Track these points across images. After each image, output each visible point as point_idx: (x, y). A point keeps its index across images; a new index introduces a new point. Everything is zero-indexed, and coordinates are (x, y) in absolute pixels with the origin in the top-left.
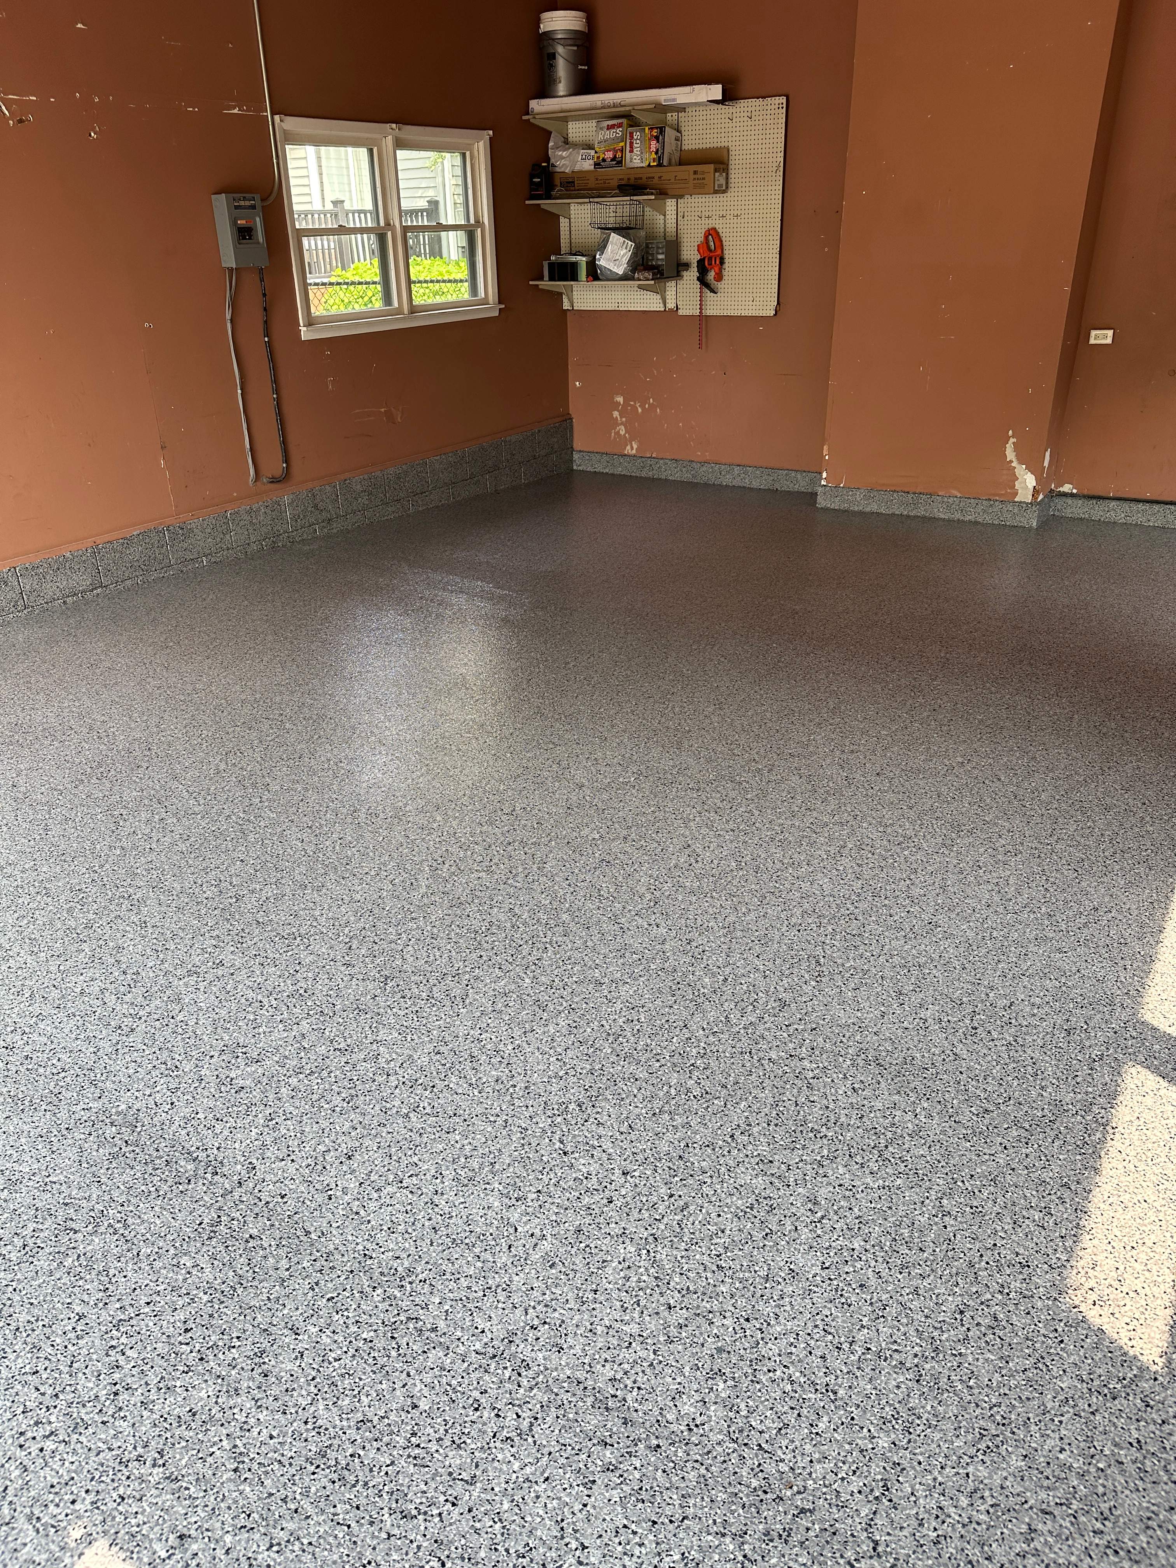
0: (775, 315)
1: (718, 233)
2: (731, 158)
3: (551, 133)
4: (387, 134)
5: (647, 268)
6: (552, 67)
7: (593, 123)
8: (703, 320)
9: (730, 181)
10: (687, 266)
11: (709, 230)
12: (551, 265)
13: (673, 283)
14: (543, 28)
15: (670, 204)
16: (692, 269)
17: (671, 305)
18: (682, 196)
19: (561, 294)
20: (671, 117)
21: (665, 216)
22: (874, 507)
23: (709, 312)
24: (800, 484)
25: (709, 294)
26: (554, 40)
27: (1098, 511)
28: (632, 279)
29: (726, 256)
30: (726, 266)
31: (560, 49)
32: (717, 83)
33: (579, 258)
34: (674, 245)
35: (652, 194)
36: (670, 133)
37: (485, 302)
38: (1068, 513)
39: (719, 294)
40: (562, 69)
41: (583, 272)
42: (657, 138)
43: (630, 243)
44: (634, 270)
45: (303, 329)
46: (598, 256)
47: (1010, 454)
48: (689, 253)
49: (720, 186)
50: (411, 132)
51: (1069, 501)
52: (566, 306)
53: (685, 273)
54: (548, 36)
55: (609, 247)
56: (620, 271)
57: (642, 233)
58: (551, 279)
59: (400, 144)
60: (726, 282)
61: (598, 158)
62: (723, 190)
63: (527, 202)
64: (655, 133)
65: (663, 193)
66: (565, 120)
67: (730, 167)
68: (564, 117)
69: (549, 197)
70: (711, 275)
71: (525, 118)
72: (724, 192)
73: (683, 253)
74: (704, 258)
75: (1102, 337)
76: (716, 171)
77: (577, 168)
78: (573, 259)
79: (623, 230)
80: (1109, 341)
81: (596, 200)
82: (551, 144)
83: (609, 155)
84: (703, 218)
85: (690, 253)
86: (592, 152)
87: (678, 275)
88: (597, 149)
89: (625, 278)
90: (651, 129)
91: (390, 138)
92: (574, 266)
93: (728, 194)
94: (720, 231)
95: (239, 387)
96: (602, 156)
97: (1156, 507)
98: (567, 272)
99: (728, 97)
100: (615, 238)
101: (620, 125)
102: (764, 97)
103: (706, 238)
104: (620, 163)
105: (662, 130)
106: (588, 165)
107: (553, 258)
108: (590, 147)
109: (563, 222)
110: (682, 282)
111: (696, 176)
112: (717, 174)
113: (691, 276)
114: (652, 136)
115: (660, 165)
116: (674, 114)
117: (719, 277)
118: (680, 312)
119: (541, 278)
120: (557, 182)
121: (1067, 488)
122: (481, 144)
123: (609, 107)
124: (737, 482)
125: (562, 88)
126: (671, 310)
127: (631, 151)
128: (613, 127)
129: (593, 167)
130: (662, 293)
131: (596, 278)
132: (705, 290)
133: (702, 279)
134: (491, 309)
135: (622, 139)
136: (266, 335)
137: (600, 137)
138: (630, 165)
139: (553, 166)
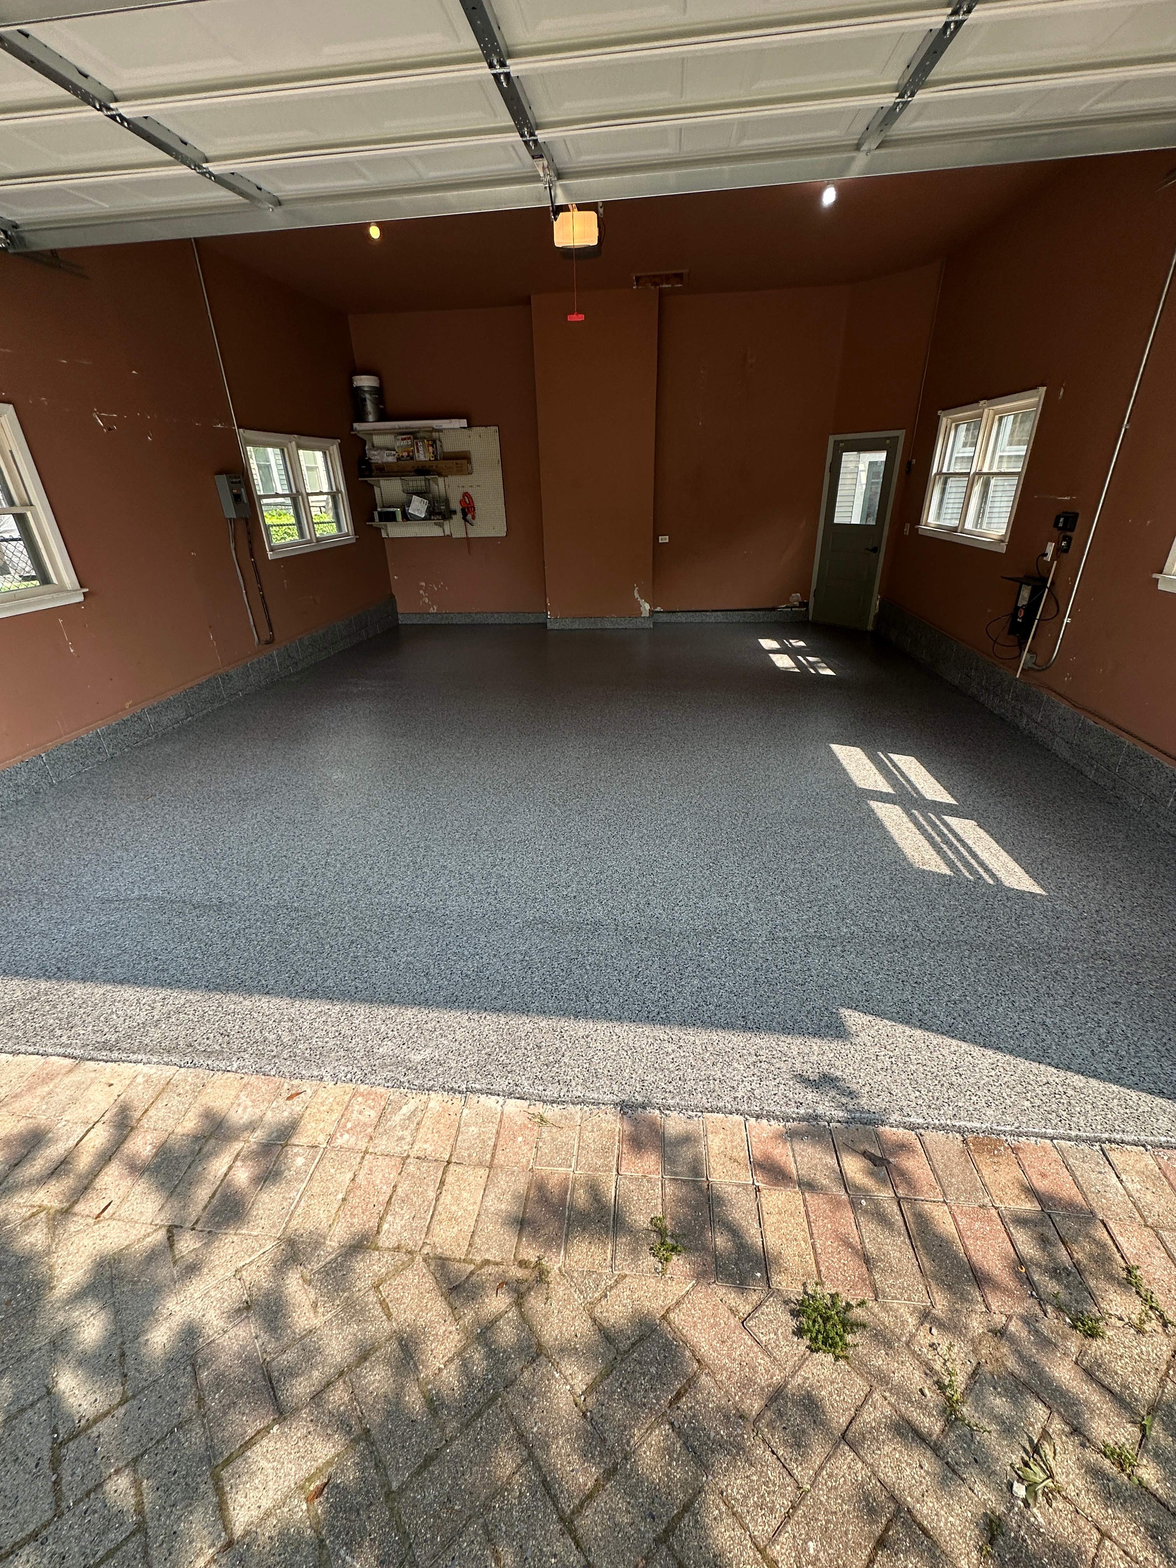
0: (506, 536)
1: (469, 495)
2: (471, 456)
3: (366, 441)
4: (292, 441)
5: (439, 514)
6: (364, 405)
7: (391, 437)
8: (468, 541)
9: (473, 468)
10: (455, 512)
11: (464, 494)
12: (379, 513)
13: (449, 521)
14: (355, 384)
15: (441, 480)
16: (458, 514)
17: (447, 533)
18: (448, 476)
19: (380, 529)
20: (436, 435)
21: (440, 486)
22: (576, 626)
23: (470, 536)
24: (532, 619)
25: (469, 526)
26: (365, 391)
27: (673, 618)
28: (430, 519)
29: (475, 506)
30: (476, 511)
31: (367, 396)
32: (463, 418)
33: (396, 509)
34: (447, 501)
35: (432, 475)
36: (437, 443)
37: (347, 535)
38: (660, 620)
39: (474, 526)
40: (370, 407)
41: (399, 517)
42: (432, 446)
43: (425, 500)
44: (430, 515)
45: (269, 553)
46: (407, 508)
47: (636, 595)
48: (455, 505)
49: (468, 470)
50: (304, 440)
51: (661, 615)
52: (384, 535)
53: (454, 516)
54: (359, 388)
55: (413, 503)
56: (422, 515)
57: (431, 495)
58: (381, 520)
59: (299, 447)
60: (478, 519)
61: (398, 455)
63: (360, 479)
64: (430, 443)
65: (440, 475)
66: (372, 434)
67: (472, 461)
69: (370, 476)
70: (469, 517)
71: (354, 433)
72: (471, 474)
73: (453, 505)
74: (464, 508)
75: (664, 539)
76: (465, 463)
77: (384, 460)
78: (392, 510)
79: (420, 494)
80: (667, 541)
81: (402, 478)
82: (367, 447)
83: (405, 454)
84: (461, 487)
86: (393, 452)
87: (450, 517)
88: (397, 451)
89: (425, 519)
90: (427, 440)
91: (294, 443)
92: (394, 513)
93: (473, 475)
94: (470, 493)
95: (243, 587)
96: (400, 454)
97: (698, 614)
98: (390, 517)
99: (470, 426)
100: (415, 498)
101: (409, 438)
102: (486, 426)
103: (463, 497)
104: (412, 458)
105: (433, 441)
106: (391, 459)
107: (379, 510)
108: (392, 450)
109: (377, 490)
110: (452, 520)
111: (454, 466)
112: (466, 465)
113: (458, 518)
115: (436, 459)
116: (440, 434)
117: (474, 518)
118: (455, 536)
119: (374, 521)
120: (374, 468)
121: (658, 609)
122: (335, 447)
123: (401, 428)
124: (497, 622)
125: (371, 418)
126: (449, 535)
127: (418, 452)
128: (405, 439)
129: (395, 460)
130: (441, 526)
131: (408, 520)
132: (468, 524)
133: (464, 518)
134: (351, 538)
135: (412, 445)
136: (252, 556)
137: (398, 444)
138: (418, 459)
139: (370, 459)
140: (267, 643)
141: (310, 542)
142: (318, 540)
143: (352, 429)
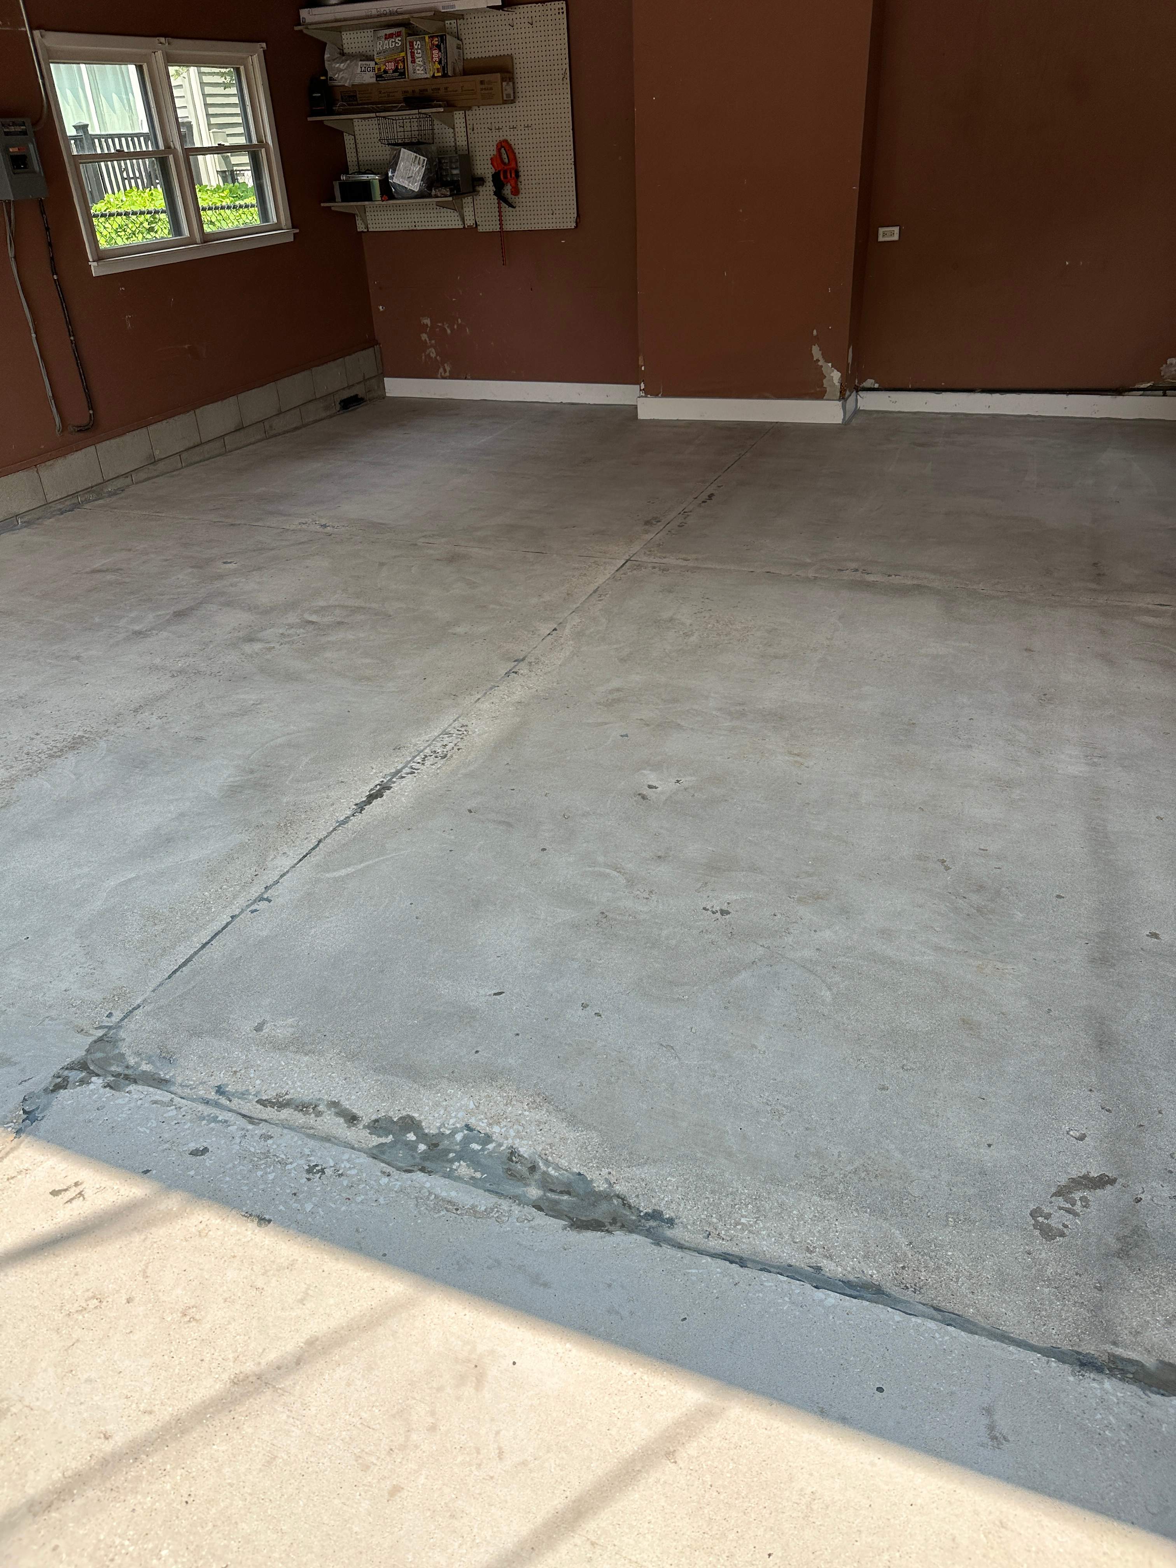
0: (576, 227)
1: (510, 145)
2: (515, 66)
3: (325, 44)
4: (156, 49)
5: (445, 184)
7: (369, 33)
8: (504, 237)
9: (517, 90)
10: (481, 181)
11: (501, 142)
12: (343, 185)
13: (470, 199)
15: (458, 116)
16: (487, 184)
17: (469, 222)
18: (470, 108)
19: (354, 215)
20: (450, 24)
21: (454, 129)
23: (509, 226)
25: (508, 209)
27: (898, 403)
28: (429, 196)
29: (521, 169)
30: (522, 178)
33: (371, 176)
34: (466, 159)
35: (440, 106)
36: (451, 41)
37: (277, 227)
38: (871, 406)
39: (517, 209)
41: (377, 191)
42: (438, 47)
43: (422, 158)
44: (430, 188)
45: (93, 265)
46: (390, 174)
47: (817, 353)
48: (482, 167)
49: (508, 95)
50: (180, 46)
51: (873, 394)
52: (361, 227)
53: (480, 189)
55: (401, 165)
56: (415, 187)
57: (433, 148)
58: (343, 201)
59: (171, 60)
60: (524, 196)
61: (379, 69)
62: (511, 100)
63: (309, 119)
64: (436, 41)
65: (451, 105)
66: (339, 30)
67: (516, 76)
68: (338, 27)
69: (332, 113)
70: (507, 190)
71: (297, 28)
72: (513, 102)
73: (476, 167)
74: (499, 171)
75: (888, 234)
76: (503, 80)
77: (357, 81)
78: (365, 177)
79: (414, 145)
80: (896, 237)
81: (382, 114)
82: (326, 56)
83: (391, 66)
84: (494, 130)
85: (484, 168)
86: (372, 64)
87: (473, 191)
88: (377, 61)
89: (420, 195)
90: (432, 38)
91: (158, 51)
92: (367, 184)
93: (517, 104)
94: (512, 143)
95: (32, 331)
96: (383, 68)
98: (362, 192)
100: (405, 153)
101: (399, 34)
103: (499, 150)
104: (402, 74)
105: (443, 39)
106: (369, 78)
107: (343, 177)
108: (370, 58)
109: (348, 140)
110: (478, 198)
111: (483, 87)
112: (504, 84)
113: (487, 190)
114: (433, 45)
115: (445, 75)
116: (452, 22)
117: (516, 191)
118: (480, 229)
119: (333, 200)
120: (338, 97)
121: (869, 383)
122: (255, 57)
123: (385, 15)
126: (470, 227)
127: (413, 62)
128: (391, 36)
129: (374, 80)
130: (460, 210)
131: (391, 197)
132: (503, 205)
133: (499, 194)
134: (285, 234)
135: (403, 49)
136: (55, 272)
137: (379, 47)
138: (413, 76)
139: (331, 79)
140: (82, 429)
141: (191, 241)
142: (207, 239)
143: (298, 21)
